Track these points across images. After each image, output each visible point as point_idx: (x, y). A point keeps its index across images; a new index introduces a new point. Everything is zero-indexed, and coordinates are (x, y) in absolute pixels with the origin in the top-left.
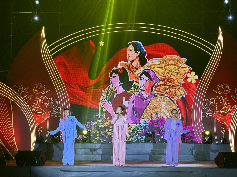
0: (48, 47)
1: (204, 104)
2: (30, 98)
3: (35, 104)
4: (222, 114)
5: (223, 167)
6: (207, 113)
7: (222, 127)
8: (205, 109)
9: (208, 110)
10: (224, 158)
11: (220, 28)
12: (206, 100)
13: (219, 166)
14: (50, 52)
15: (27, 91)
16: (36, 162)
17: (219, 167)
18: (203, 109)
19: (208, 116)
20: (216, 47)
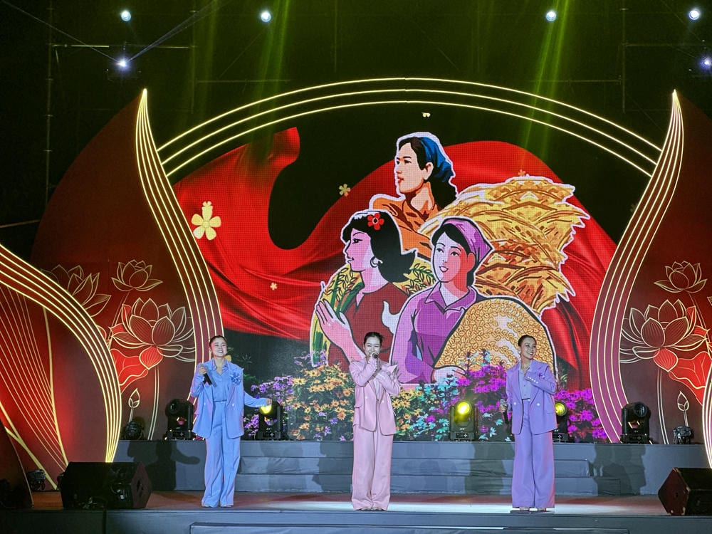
0: (157, 151)
1: (626, 322)
2: (105, 303)
3: (120, 321)
4: (680, 354)
5: (684, 514)
6: (635, 352)
7: (681, 393)
8: (629, 338)
9: (638, 342)
10: (685, 487)
11: (675, 95)
12: (634, 312)
13: (672, 512)
14: (164, 166)
15: (95, 284)
16: (122, 497)
17: (673, 515)
18: (622, 337)
19: (639, 358)
20: (662, 151)
